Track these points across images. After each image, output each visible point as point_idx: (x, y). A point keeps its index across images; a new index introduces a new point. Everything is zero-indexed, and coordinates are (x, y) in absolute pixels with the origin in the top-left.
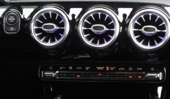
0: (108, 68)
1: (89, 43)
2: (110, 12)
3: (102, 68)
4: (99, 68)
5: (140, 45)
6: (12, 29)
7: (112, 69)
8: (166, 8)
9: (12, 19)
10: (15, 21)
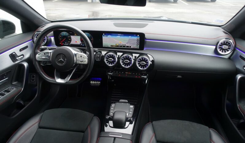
0: (129, 73)
1: (123, 66)
2: (130, 56)
3: (127, 73)
4: (126, 73)
5: (139, 68)
6: (98, 59)
7: (130, 73)
8: (148, 55)
9: (98, 56)
10: (99, 56)
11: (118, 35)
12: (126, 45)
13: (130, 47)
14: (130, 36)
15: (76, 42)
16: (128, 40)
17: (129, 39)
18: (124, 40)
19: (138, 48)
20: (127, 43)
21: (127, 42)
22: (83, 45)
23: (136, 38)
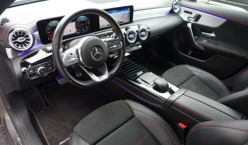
5: (142, 38)
11: (113, 12)
12: (120, 21)
13: (123, 22)
14: (122, 10)
15: (70, 31)
16: (121, 15)
17: (123, 14)
18: (118, 16)
19: (129, 21)
20: (121, 19)
21: (120, 17)
22: (79, 33)
23: (127, 12)
